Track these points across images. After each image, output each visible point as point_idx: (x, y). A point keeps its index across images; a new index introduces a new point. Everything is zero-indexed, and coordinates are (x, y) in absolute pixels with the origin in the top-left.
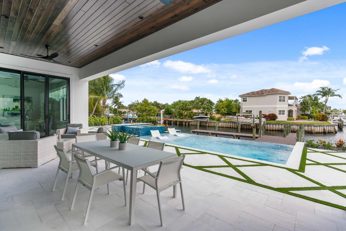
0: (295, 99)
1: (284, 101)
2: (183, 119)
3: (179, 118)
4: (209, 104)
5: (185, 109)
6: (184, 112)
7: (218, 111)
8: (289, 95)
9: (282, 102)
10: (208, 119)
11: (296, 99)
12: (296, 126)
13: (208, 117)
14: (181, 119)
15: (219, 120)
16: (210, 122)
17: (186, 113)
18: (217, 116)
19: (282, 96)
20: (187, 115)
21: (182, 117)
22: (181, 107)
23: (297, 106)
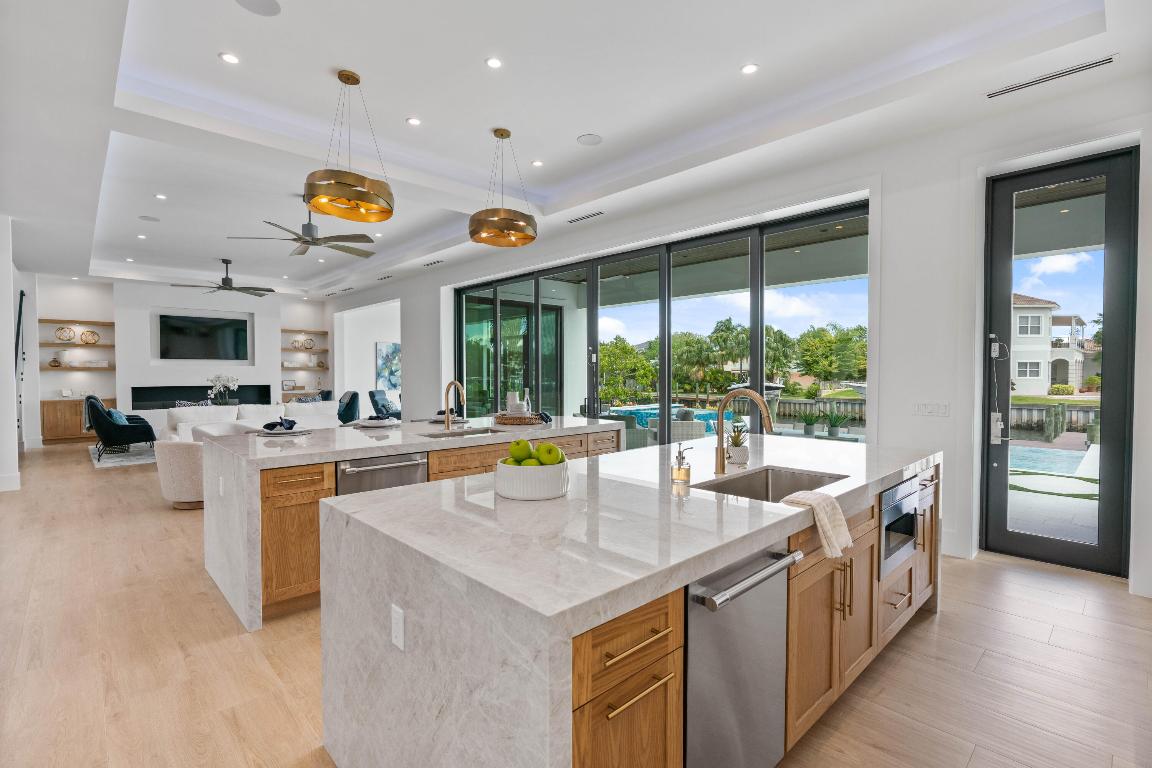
0: (1077, 324)
1: (1037, 330)
2: (692, 391)
3: (679, 388)
4: (780, 346)
5: (698, 362)
6: (694, 369)
7: (808, 367)
8: (1056, 313)
9: (1029, 335)
10: (779, 392)
11: (1081, 323)
12: (1081, 414)
13: (778, 385)
14: (686, 391)
15: (813, 395)
16: (785, 403)
17: (701, 373)
18: (806, 383)
19: (1029, 314)
20: (703, 380)
21: (687, 387)
22: (685, 357)
23: (1083, 347)
